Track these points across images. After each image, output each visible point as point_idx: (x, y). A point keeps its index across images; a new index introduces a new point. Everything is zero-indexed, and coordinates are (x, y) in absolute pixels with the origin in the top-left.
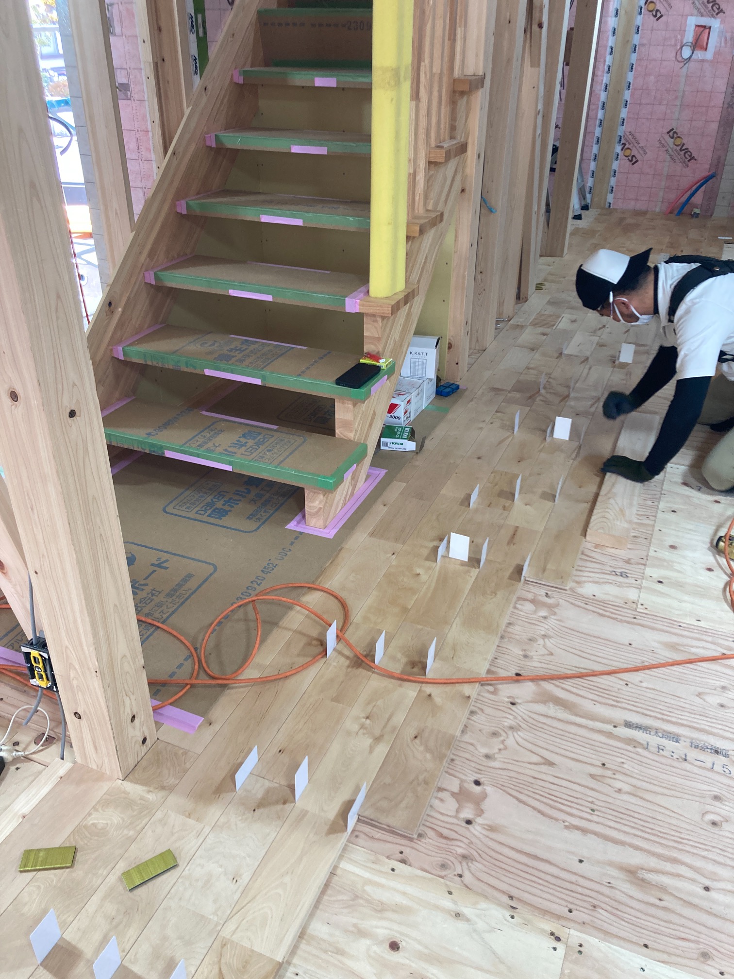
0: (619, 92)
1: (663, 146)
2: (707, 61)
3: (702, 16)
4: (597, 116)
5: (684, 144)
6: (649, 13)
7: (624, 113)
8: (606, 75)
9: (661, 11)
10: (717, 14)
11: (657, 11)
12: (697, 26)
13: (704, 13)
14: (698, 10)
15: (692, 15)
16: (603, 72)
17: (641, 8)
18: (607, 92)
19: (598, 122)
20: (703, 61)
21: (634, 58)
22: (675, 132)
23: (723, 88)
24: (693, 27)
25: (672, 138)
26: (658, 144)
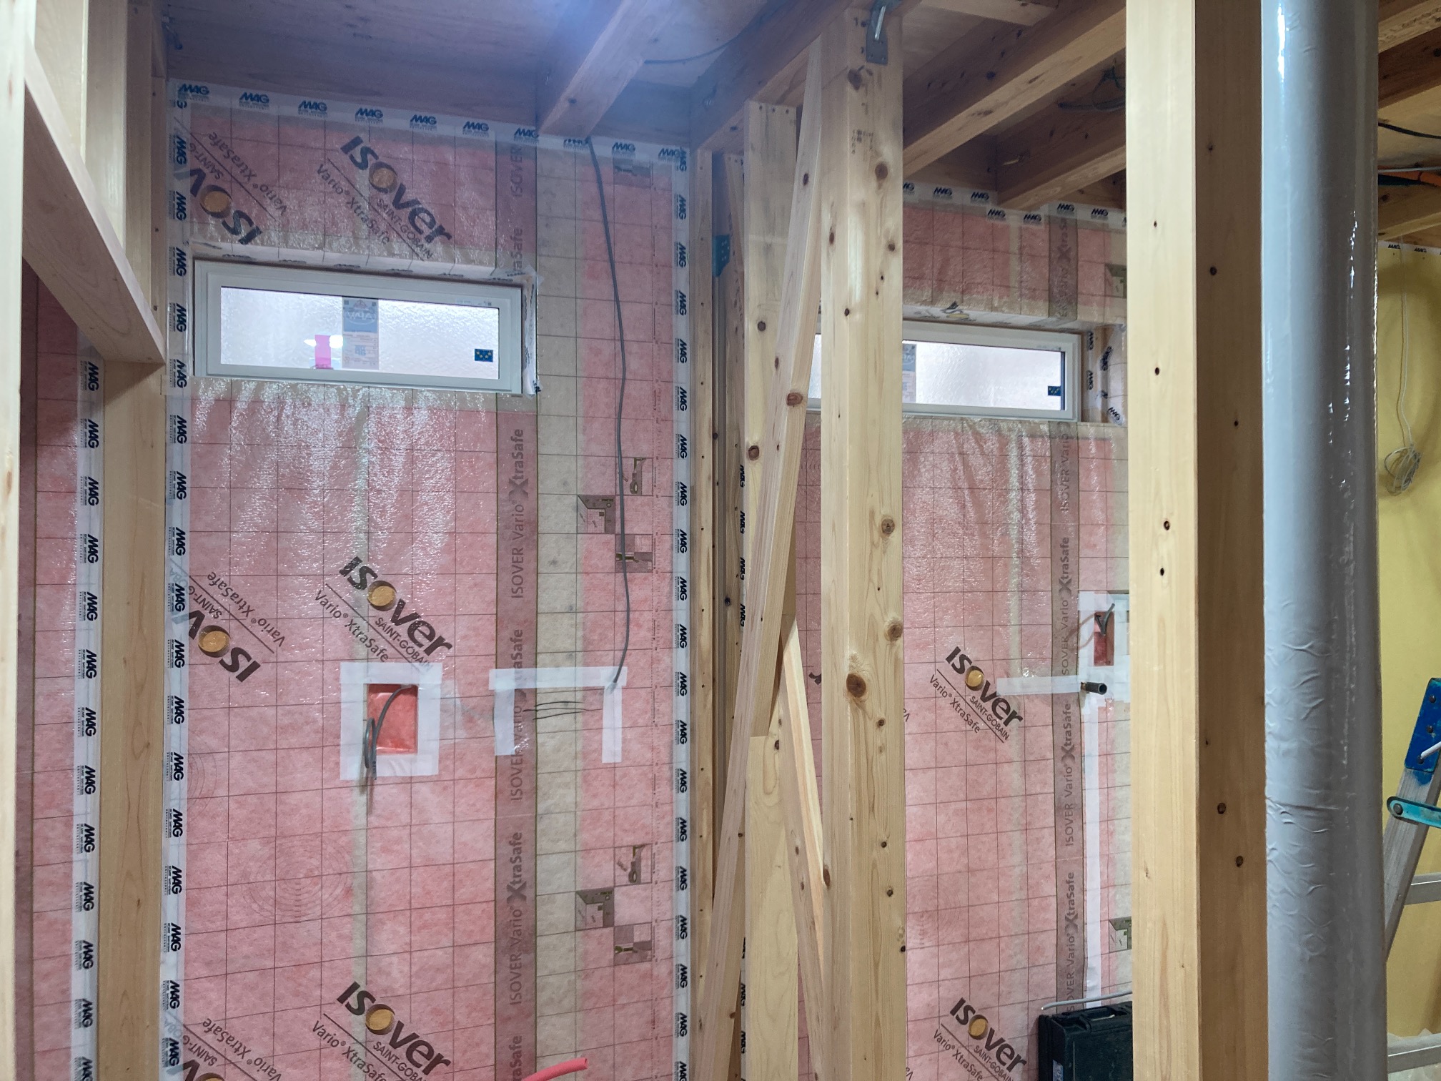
0: (144, 904)
1: (333, 1042)
2: (424, 780)
3: (384, 658)
4: (66, 992)
5: (400, 1026)
6: (208, 659)
7: (170, 967)
8: (78, 856)
9: (249, 652)
10: (429, 651)
11: (237, 652)
12: (373, 689)
13: (390, 651)
14: (370, 644)
15: (352, 660)
16: (68, 849)
17: (180, 645)
18: (94, 911)
19: (74, 1012)
20: (410, 781)
21: (176, 795)
22: (365, 994)
23: (487, 849)
24: (360, 694)
25: (359, 1011)
26: (313, 1040)
